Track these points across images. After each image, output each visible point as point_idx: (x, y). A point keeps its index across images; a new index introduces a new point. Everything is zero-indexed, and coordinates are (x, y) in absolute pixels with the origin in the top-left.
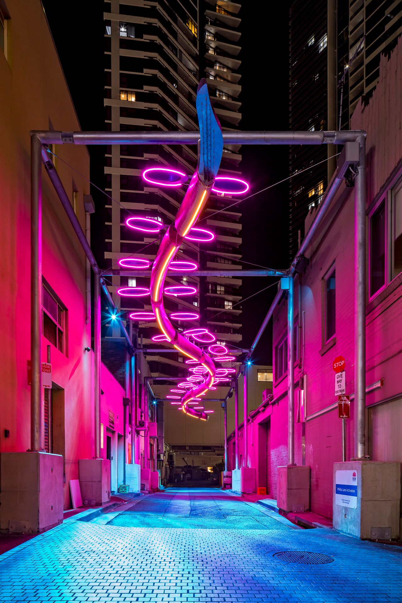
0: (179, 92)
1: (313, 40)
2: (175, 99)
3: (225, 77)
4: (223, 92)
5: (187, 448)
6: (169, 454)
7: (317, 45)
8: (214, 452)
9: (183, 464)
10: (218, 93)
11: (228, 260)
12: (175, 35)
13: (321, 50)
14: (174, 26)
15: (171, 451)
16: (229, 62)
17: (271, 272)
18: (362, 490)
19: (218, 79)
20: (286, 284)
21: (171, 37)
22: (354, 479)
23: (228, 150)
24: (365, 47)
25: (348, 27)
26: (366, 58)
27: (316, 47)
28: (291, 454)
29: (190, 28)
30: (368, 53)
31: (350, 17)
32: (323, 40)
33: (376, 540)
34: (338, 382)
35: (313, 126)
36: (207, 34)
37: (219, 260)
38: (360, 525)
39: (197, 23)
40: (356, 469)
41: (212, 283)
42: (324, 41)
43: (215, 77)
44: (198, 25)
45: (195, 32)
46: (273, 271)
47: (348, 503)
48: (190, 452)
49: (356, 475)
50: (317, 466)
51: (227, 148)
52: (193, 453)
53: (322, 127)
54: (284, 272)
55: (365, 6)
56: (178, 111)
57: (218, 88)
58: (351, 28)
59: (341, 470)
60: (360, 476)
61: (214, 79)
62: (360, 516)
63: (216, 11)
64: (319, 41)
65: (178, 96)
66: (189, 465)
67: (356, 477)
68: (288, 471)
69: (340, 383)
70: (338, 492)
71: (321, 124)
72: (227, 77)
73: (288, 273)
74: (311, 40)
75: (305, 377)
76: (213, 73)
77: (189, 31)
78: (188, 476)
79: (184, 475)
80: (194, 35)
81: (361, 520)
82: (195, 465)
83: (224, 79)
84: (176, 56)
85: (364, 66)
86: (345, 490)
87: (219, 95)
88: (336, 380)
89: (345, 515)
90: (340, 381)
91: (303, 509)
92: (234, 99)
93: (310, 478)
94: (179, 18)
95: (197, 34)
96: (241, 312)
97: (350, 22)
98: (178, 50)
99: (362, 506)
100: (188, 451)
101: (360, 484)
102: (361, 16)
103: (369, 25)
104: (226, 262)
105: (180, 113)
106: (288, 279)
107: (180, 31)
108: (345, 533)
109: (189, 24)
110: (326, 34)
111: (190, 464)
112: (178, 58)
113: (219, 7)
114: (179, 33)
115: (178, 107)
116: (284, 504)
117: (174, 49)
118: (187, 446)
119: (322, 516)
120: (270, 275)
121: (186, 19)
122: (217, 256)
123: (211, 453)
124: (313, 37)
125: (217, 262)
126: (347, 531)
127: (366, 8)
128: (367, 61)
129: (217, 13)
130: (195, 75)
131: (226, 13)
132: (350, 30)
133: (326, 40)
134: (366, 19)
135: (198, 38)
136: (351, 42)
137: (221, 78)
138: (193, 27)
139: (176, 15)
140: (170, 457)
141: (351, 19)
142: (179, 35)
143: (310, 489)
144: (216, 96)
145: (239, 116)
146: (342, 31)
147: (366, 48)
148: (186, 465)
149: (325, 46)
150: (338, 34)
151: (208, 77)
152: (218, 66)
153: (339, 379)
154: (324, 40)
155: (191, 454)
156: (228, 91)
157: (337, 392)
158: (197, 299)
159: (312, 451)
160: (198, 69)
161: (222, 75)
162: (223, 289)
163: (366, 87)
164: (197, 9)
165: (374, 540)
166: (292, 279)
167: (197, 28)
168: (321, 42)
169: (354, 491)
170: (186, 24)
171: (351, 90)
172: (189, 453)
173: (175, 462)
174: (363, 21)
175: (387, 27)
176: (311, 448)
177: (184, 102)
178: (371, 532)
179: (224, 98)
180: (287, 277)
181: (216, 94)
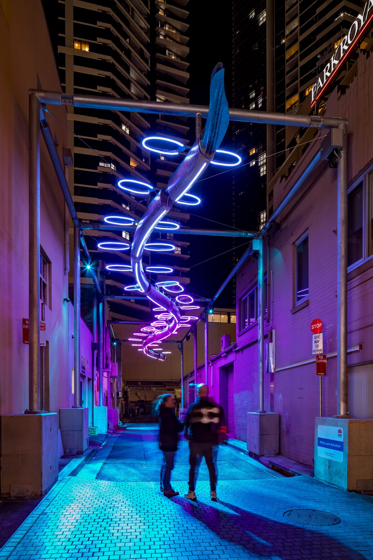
0: (131, 47)
1: (254, 14)
3: (174, 38)
4: (172, 52)
5: (140, 383)
6: (124, 390)
7: (258, 19)
8: (165, 387)
9: (136, 399)
10: (167, 52)
13: (261, 23)
15: (126, 388)
16: (178, 24)
17: (244, 233)
18: (349, 446)
19: (168, 39)
20: (257, 246)
22: (340, 436)
26: (300, 35)
27: (256, 20)
28: (261, 402)
32: (262, 15)
33: (361, 491)
34: (315, 342)
35: (254, 91)
38: (347, 478)
40: (341, 426)
43: (165, 36)
46: (245, 232)
47: (333, 456)
48: (143, 387)
49: (342, 432)
50: (287, 414)
52: (145, 388)
53: (262, 93)
54: (255, 234)
56: (130, 65)
57: (168, 47)
59: (324, 425)
60: (347, 433)
61: (164, 39)
62: (347, 470)
65: (130, 51)
66: (141, 399)
67: (342, 434)
68: (260, 418)
69: (317, 344)
70: (320, 445)
71: (261, 90)
72: (176, 38)
73: (258, 235)
74: (252, 14)
75: (274, 331)
76: (163, 33)
78: (142, 410)
79: (138, 410)
81: (348, 473)
82: (148, 399)
83: (173, 40)
84: (129, 13)
86: (328, 444)
87: (169, 54)
88: (314, 340)
89: (329, 466)
90: (317, 342)
91: (273, 453)
92: (182, 59)
93: (280, 424)
96: (188, 257)
98: (131, 8)
99: (349, 461)
100: (141, 387)
101: (347, 441)
105: (132, 67)
106: (259, 240)
108: (329, 483)
110: (265, 9)
111: (143, 398)
112: (131, 15)
115: (130, 61)
116: (255, 448)
117: (128, 7)
118: (140, 381)
119: (294, 460)
120: (242, 236)
123: (162, 388)
124: (254, 10)
126: (332, 481)
128: (301, 37)
130: (146, 33)
133: (265, 15)
136: (287, 19)
137: (170, 38)
140: (125, 393)
143: (280, 435)
144: (166, 55)
145: (187, 75)
147: (301, 25)
148: (139, 400)
149: (264, 20)
151: (159, 37)
152: (168, 27)
153: (316, 340)
155: (143, 389)
156: (177, 51)
157: (315, 351)
159: (282, 400)
160: (149, 28)
161: (171, 36)
163: (300, 61)
165: (359, 491)
166: (262, 240)
168: (260, 16)
169: (339, 446)
171: (287, 62)
172: (141, 388)
173: (129, 398)
176: (281, 396)
177: (136, 57)
178: (357, 484)
179: (173, 58)
180: (257, 239)
181: (166, 53)
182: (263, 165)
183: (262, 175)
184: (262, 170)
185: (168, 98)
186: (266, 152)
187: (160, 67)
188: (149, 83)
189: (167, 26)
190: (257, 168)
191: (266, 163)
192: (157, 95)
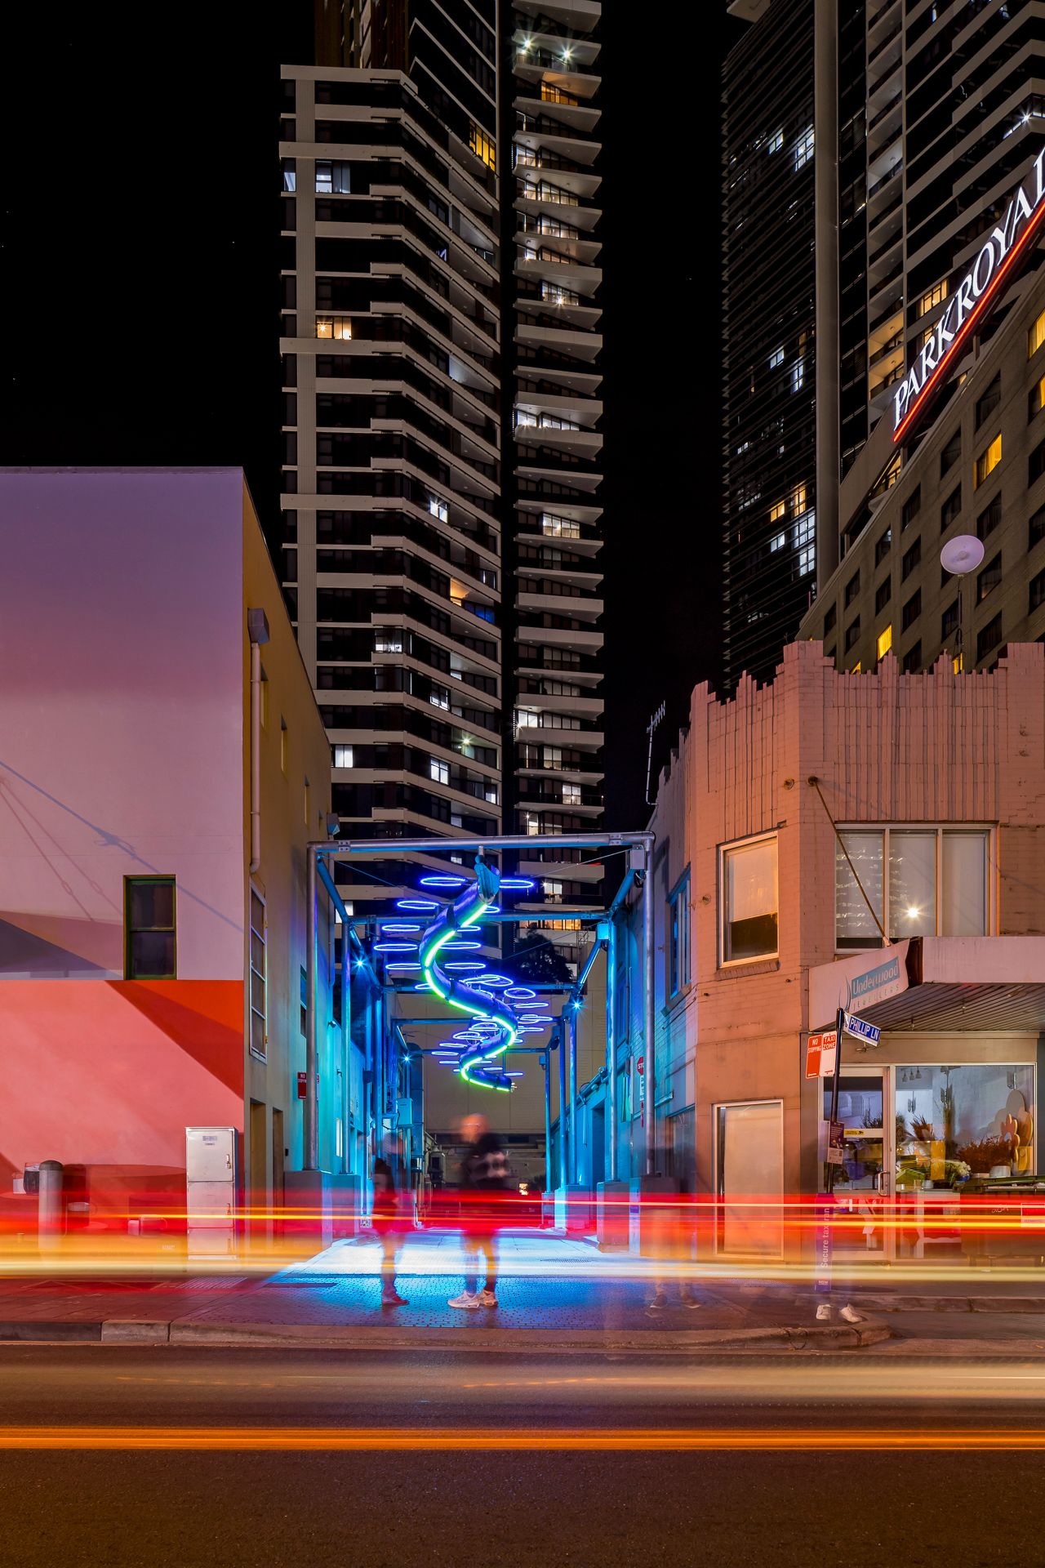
0: (453, 306)
1: (781, 140)
2: (443, 322)
3: (563, 250)
4: (557, 286)
6: (432, 1157)
7: (790, 152)
10: (545, 290)
11: (571, 685)
12: (442, 175)
13: (801, 163)
14: (440, 155)
19: (546, 257)
21: (433, 183)
23: (570, 423)
24: (904, 161)
25: (864, 112)
26: (908, 186)
27: (786, 156)
29: (479, 152)
30: (913, 175)
31: (869, 87)
32: (804, 139)
35: (782, 347)
36: (519, 152)
37: (548, 686)
39: (495, 137)
41: (531, 743)
42: (805, 142)
43: (539, 252)
44: (496, 140)
45: (490, 159)
51: (567, 418)
53: (802, 350)
55: (905, 62)
56: (451, 352)
57: (546, 278)
58: (871, 113)
61: (537, 258)
63: (540, 98)
64: (795, 142)
65: (451, 314)
71: (800, 343)
72: (568, 249)
74: (775, 140)
76: (533, 244)
77: (477, 159)
80: (488, 167)
83: (561, 255)
84: (447, 223)
85: (903, 207)
87: (550, 294)
92: (584, 300)
94: (453, 134)
95: (494, 163)
96: (601, 809)
97: (869, 100)
98: (450, 209)
102: (896, 85)
103: (915, 108)
104: (567, 692)
105: (454, 354)
107: (454, 164)
109: (475, 143)
110: (812, 125)
112: (451, 227)
113: (549, 85)
114: (453, 168)
115: (451, 341)
117: (441, 208)
121: (466, 135)
122: (543, 679)
123: (527, 1150)
124: (781, 131)
125: (545, 693)
127: (908, 67)
128: (910, 194)
129: (543, 102)
130: (489, 261)
131: (565, 99)
132: (869, 117)
133: (811, 140)
134: (907, 94)
135: (498, 173)
136: (871, 147)
137: (552, 252)
138: (486, 146)
139: (446, 127)
140: (435, 1163)
141: (872, 91)
142: (451, 172)
144: (541, 299)
145: (596, 341)
146: (851, 121)
147: (908, 161)
149: (810, 154)
150: (841, 124)
151: (523, 255)
152: (546, 227)
154: (807, 139)
156: (569, 283)
158: (496, 786)
160: (498, 245)
161: (555, 247)
162: (558, 756)
163: (908, 257)
164: (496, 105)
167: (494, 149)
168: (799, 145)
170: (468, 145)
171: (871, 262)
174: (899, 96)
175: (958, 115)
177: (465, 326)
179: (560, 301)
181: (541, 293)
182: (807, 545)
183: (803, 571)
184: (803, 559)
185: (546, 409)
186: (815, 509)
187: (527, 332)
188: (498, 384)
189: (543, 224)
190: (790, 554)
191: (815, 539)
192: (519, 406)
